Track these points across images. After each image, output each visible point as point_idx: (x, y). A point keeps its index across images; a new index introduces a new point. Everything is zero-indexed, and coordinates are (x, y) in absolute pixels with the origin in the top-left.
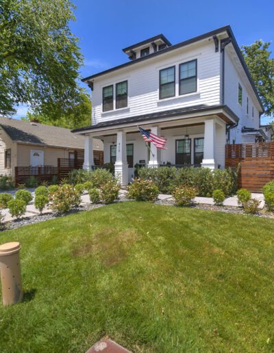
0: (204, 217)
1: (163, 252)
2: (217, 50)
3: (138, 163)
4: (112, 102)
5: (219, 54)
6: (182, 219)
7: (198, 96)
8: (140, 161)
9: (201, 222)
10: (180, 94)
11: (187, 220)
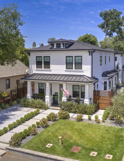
0: (85, 126)
1: (78, 136)
2: (90, 55)
3: (55, 94)
4: (42, 65)
5: (90, 57)
6: (80, 127)
7: (83, 72)
8: (56, 93)
9: (84, 128)
10: (75, 69)
11: (81, 127)
